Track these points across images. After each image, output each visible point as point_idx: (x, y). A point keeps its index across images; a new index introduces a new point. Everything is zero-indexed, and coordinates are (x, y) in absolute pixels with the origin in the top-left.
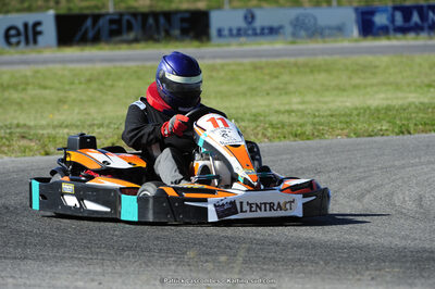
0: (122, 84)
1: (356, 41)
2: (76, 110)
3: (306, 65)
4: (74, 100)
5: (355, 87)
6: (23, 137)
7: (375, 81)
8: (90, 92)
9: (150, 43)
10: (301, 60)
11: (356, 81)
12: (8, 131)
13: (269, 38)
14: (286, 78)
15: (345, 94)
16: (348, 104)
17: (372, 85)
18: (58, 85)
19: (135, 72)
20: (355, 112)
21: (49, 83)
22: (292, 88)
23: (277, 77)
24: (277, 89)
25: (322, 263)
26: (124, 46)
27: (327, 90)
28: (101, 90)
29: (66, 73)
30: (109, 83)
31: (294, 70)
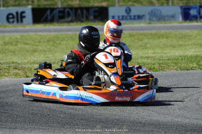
0: (64, 43)
1: (181, 23)
2: (42, 56)
3: (155, 35)
4: (41, 50)
5: (180, 46)
6: (15, 68)
7: (190, 43)
8: (49, 47)
9: (79, 22)
10: (153, 32)
11: (181, 43)
12: (8, 65)
13: (138, 21)
14: (146, 41)
15: (175, 49)
16: (177, 54)
17: (188, 45)
18: (33, 43)
19: (71, 37)
20: (180, 58)
21: (28, 42)
22: (149, 46)
23: (141, 40)
24: (142, 46)
25: (163, 132)
26: (66, 24)
27: (166, 47)
28: (54, 46)
29: (37, 37)
30: (58, 42)
31: (150, 37)
